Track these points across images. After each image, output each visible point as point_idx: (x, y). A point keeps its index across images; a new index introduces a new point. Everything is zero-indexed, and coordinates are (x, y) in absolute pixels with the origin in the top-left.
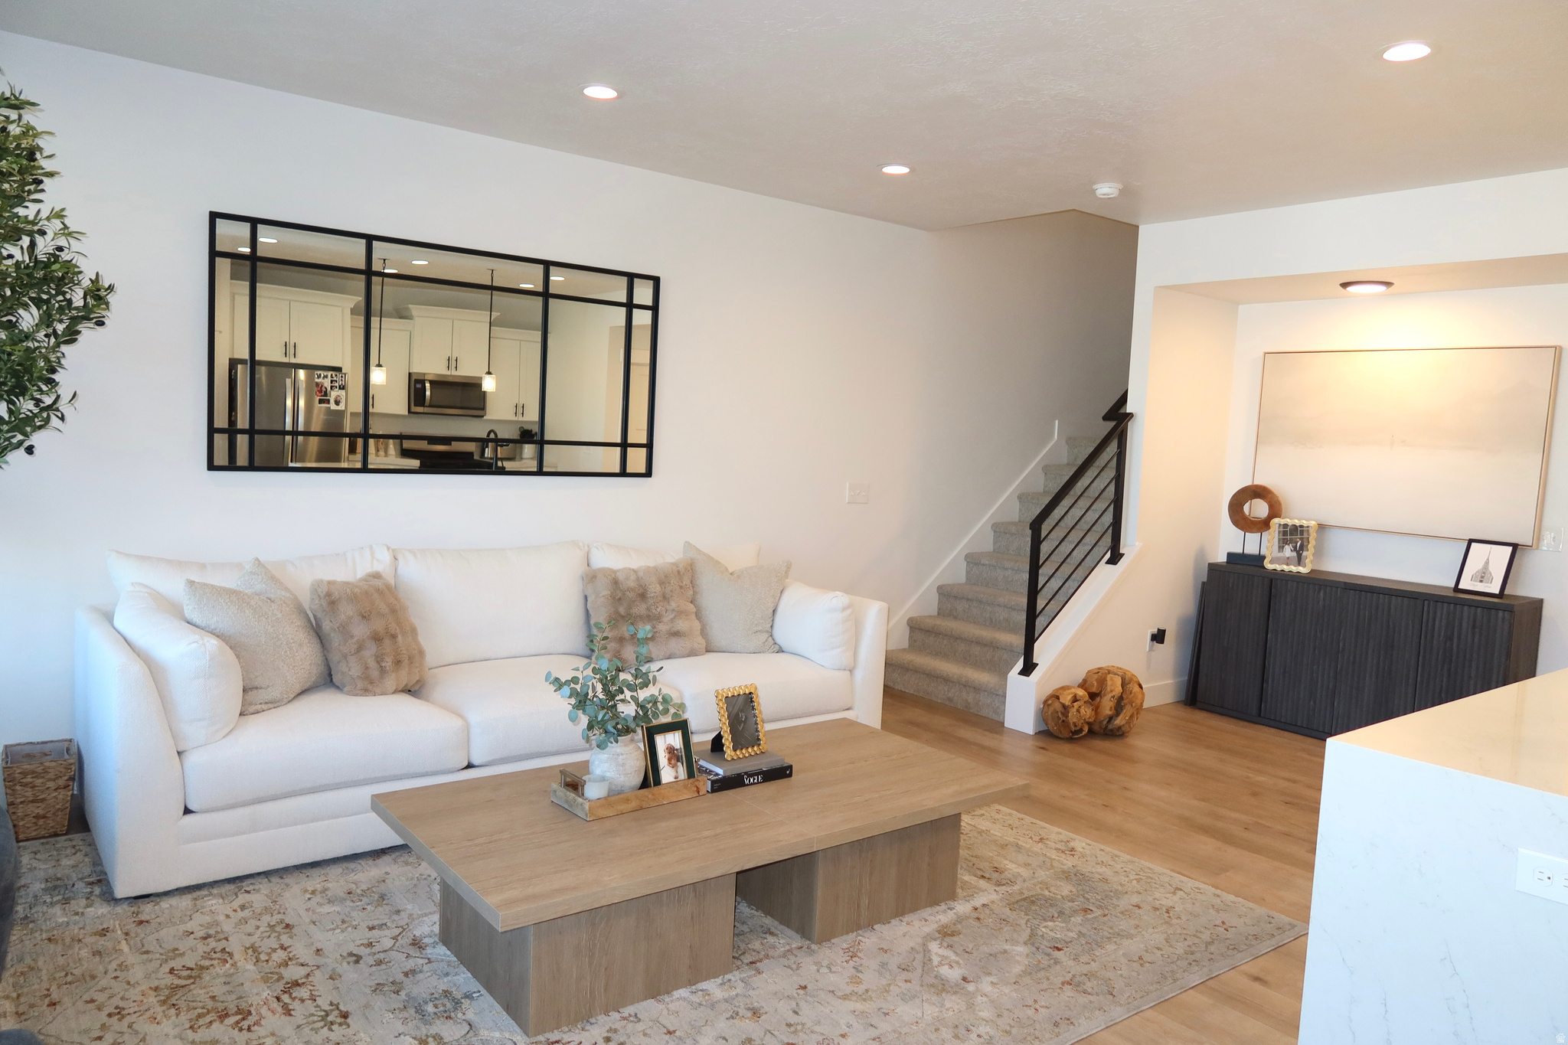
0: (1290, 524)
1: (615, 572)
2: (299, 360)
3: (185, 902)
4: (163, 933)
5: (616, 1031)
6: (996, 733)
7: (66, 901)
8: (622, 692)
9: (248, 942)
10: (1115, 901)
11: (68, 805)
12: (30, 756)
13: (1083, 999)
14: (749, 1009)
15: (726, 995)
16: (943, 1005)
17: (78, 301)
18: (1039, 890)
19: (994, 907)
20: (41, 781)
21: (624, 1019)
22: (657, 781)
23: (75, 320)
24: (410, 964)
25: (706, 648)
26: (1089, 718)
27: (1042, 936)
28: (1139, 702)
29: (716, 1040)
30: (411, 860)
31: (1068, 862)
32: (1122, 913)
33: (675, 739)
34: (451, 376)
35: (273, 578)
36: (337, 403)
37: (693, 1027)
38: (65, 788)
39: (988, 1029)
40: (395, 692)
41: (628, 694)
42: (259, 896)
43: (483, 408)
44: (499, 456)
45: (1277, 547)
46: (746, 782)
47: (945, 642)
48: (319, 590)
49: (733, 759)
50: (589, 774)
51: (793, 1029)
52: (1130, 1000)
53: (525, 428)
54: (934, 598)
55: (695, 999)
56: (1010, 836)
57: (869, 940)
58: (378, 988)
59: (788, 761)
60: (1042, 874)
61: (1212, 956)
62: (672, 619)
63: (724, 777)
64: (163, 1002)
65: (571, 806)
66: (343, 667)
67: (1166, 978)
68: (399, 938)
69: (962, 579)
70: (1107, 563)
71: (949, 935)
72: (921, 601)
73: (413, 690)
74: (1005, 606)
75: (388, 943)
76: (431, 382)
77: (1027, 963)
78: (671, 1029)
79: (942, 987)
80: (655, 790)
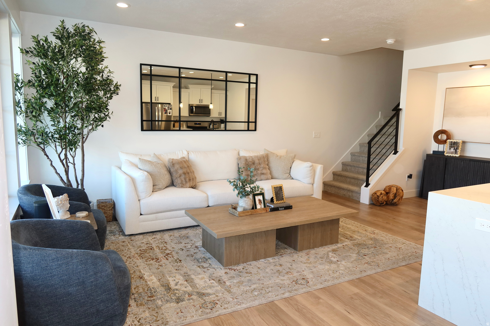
0: (453, 141)
1: (246, 157)
2: (159, 102)
3: (141, 236)
4: (137, 243)
5: (245, 267)
6: (357, 204)
7: (114, 235)
8: (247, 185)
9: (157, 245)
10: (384, 245)
11: (112, 214)
12: (102, 203)
13: (370, 267)
14: (279, 264)
15: (273, 261)
16: (331, 266)
17: (113, 89)
18: (362, 242)
19: (348, 245)
20: (106, 208)
21: (247, 265)
22: (256, 208)
23: (112, 94)
24: (195, 251)
25: (271, 178)
26: (386, 199)
27: (361, 253)
28: (401, 195)
29: (270, 270)
30: (194, 229)
31: (373, 236)
32: (386, 248)
33: (261, 197)
34: (201, 105)
35: (159, 158)
36: (170, 113)
37: (265, 267)
38: (111, 210)
39: (342, 272)
40: (189, 187)
41: (248, 185)
42: (158, 236)
43: (210, 114)
44: (214, 127)
45: (449, 149)
46: (280, 209)
47: (344, 178)
48: (170, 161)
49: (276, 203)
50: (238, 205)
51: (290, 269)
52: (383, 268)
53: (222, 119)
54: (341, 166)
55: (266, 262)
56: (356, 229)
57: (313, 251)
58: (188, 256)
59: (291, 205)
60: (364, 239)
61: (410, 259)
62: (262, 170)
63: (274, 208)
64: (139, 256)
65: (234, 213)
66: (176, 181)
67: (395, 263)
68: (192, 246)
69: (350, 160)
70: (393, 154)
71: (335, 251)
72: (336, 166)
73: (194, 187)
74: (362, 168)
75: (190, 247)
76: (195, 107)
77: (356, 258)
78: (259, 267)
79: (331, 262)
80: (255, 210)
